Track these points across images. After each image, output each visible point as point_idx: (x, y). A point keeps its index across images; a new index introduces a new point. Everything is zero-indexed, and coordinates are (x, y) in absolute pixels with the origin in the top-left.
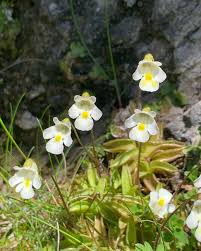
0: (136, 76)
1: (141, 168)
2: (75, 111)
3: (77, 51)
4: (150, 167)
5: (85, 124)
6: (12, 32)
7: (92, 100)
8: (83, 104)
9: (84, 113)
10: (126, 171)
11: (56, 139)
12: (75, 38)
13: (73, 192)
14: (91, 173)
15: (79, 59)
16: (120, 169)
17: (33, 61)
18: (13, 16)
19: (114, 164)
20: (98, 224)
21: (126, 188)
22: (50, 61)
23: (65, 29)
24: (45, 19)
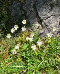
0: (23, 22)
1: (26, 35)
2: (15, 27)
3: (17, 21)
4: (27, 35)
5: (16, 29)
6: (8, 19)
7: (17, 26)
8: (16, 26)
9: (16, 28)
10: (24, 36)
11: (13, 31)
12: (16, 19)
13: (17, 39)
14: (19, 37)
15: (17, 22)
16: (23, 36)
17: (11, 22)
18: (8, 17)
19: (22, 35)
20: (20, 43)
21: (24, 38)
22: (13, 22)
23: (15, 18)
24: (12, 17)
